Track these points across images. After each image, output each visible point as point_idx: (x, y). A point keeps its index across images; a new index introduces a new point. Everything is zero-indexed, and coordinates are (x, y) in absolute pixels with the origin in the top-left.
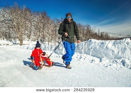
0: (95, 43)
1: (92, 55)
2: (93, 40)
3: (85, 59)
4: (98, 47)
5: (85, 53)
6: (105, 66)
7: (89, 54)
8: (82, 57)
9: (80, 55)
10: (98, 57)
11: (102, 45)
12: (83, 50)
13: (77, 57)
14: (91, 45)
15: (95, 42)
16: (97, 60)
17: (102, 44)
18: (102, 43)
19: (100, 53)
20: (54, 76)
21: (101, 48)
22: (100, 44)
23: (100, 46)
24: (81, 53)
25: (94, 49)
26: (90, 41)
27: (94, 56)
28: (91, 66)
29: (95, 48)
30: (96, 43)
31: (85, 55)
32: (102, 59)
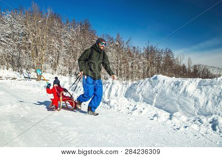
0: (164, 82)
1: (156, 106)
2: (161, 77)
3: (141, 112)
4: (168, 91)
5: (144, 101)
6: (175, 127)
7: (151, 104)
8: (136, 109)
9: (133, 102)
10: (167, 109)
11: (177, 86)
12: (140, 95)
13: (128, 108)
14: (156, 87)
15: (164, 81)
16: (164, 115)
17: (176, 85)
18: (177, 84)
19: (171, 102)
21: (173, 93)
22: (172, 84)
23: (173, 88)
24: (137, 100)
25: (161, 95)
26: (156, 78)
27: (160, 108)
29: (163, 92)
30: (165, 82)
31: (144, 105)
32: (174, 114)
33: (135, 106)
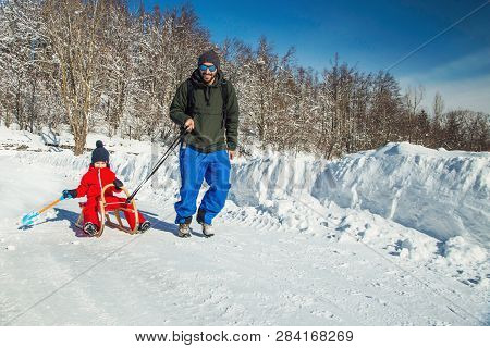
0: (417, 162)
1: (397, 220)
2: (408, 148)
3: (361, 234)
4: (430, 183)
5: (363, 207)
7: (384, 214)
8: (348, 226)
9: (338, 212)
10: (428, 228)
11: (454, 171)
12: (353, 189)
13: (326, 224)
14: (395, 172)
15: (417, 159)
16: (424, 245)
17: (450, 169)
18: (455, 166)
19: (441, 212)
20: (213, 300)
21: (446, 190)
22: (441, 166)
23: (443, 177)
24: (345, 203)
25: (409, 192)
26: (394, 150)
27: (409, 224)
28: (392, 272)
29: (417, 185)
30: (421, 162)
31: (365, 216)
32: (451, 242)
33: (343, 219)
